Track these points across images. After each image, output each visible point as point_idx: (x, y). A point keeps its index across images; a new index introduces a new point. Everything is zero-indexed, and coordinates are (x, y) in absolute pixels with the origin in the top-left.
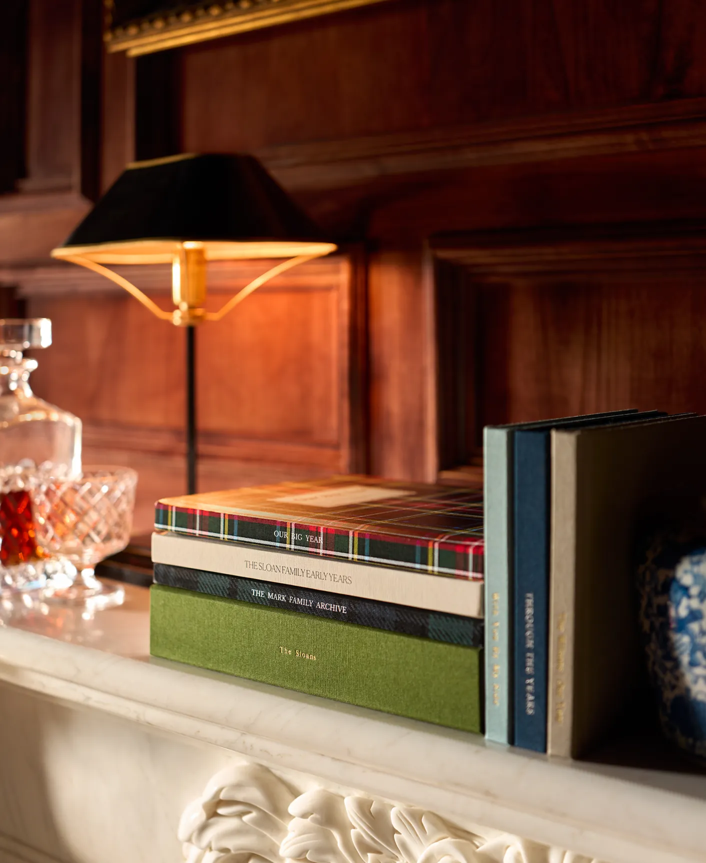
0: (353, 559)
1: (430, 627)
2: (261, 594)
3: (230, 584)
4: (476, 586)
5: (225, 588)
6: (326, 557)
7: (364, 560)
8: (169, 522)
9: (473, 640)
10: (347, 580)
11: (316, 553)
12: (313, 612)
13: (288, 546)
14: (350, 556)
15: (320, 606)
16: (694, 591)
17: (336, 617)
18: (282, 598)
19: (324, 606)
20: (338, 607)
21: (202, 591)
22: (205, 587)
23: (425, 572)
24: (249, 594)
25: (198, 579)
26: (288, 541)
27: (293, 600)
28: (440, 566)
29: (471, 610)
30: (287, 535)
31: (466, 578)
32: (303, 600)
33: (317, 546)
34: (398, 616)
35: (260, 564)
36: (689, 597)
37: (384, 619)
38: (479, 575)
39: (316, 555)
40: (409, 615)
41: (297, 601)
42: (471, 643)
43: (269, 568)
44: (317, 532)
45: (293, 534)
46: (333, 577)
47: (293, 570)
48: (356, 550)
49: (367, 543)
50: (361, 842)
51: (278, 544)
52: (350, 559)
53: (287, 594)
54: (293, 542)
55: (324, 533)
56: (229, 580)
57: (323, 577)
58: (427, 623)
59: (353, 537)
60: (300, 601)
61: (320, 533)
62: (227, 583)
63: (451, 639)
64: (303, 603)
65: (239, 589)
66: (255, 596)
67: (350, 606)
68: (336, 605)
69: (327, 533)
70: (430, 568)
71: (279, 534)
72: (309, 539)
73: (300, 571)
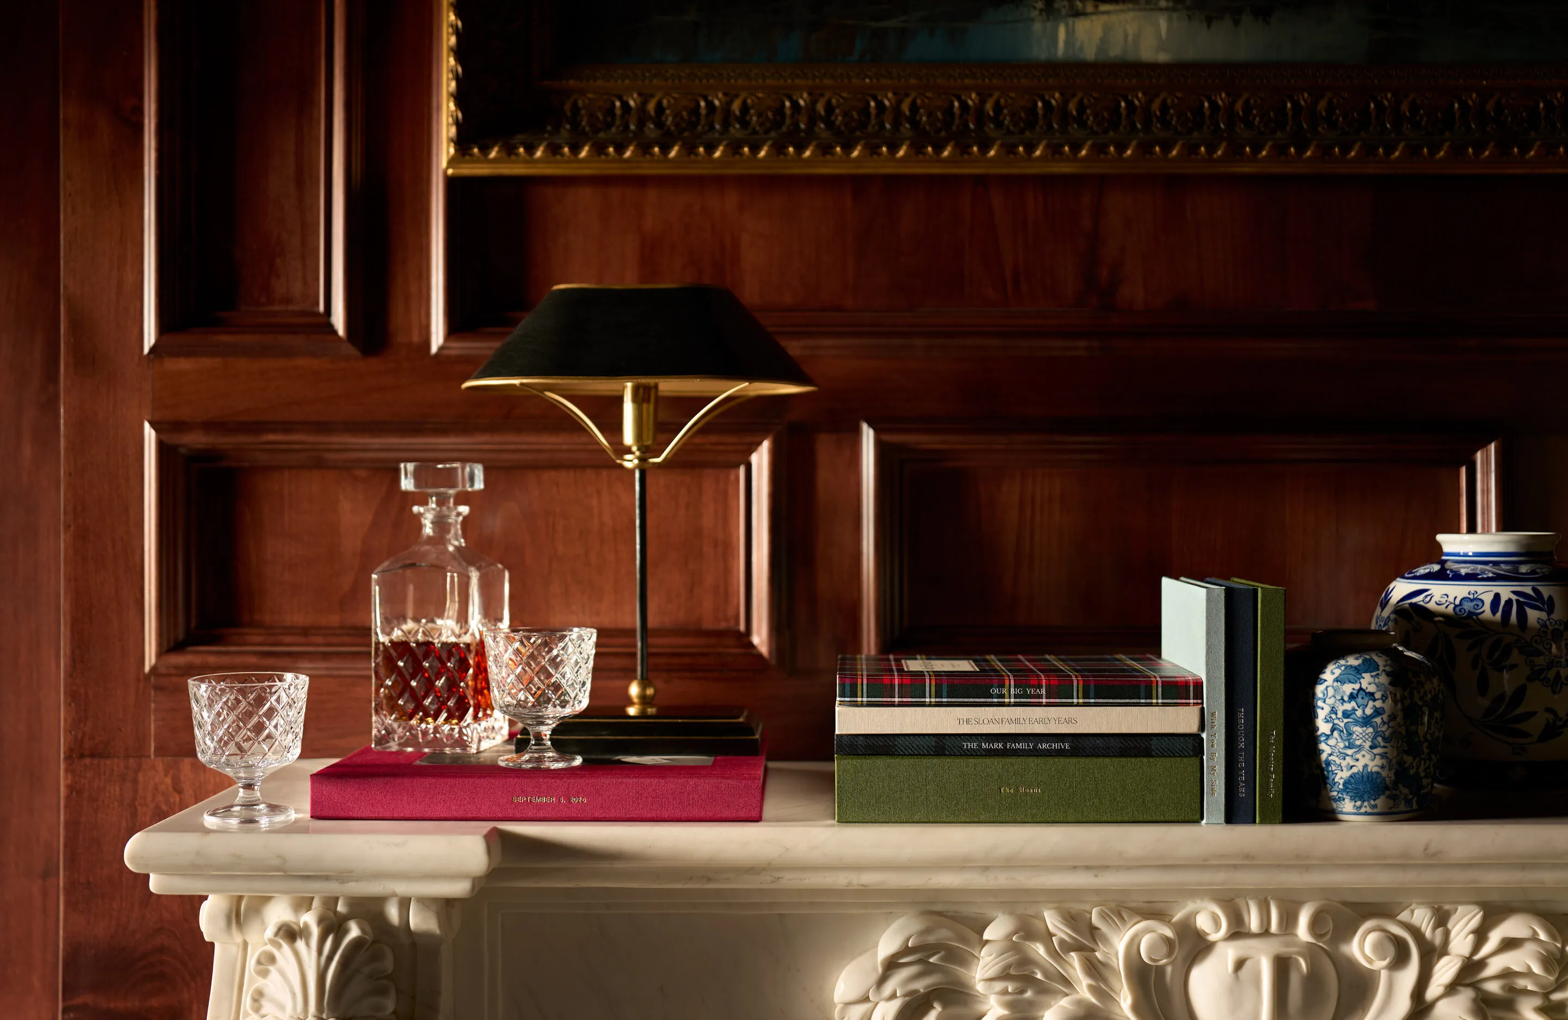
0: (1078, 703)
1: (1153, 747)
2: (974, 746)
3: (936, 742)
4: (1198, 708)
5: (930, 746)
6: (1048, 705)
7: (1089, 703)
8: (859, 693)
9: (1193, 751)
10: (1073, 721)
11: (1039, 702)
12: (1036, 753)
13: (1007, 700)
14: (1075, 701)
15: (1042, 747)
16: (1378, 695)
17: (1060, 753)
18: (998, 746)
19: (1046, 746)
20: (1060, 745)
21: (902, 753)
22: (905, 749)
23: (1151, 705)
24: (960, 748)
25: (896, 743)
26: (1007, 695)
27: (1011, 746)
28: (1162, 699)
29: (1193, 728)
30: (1005, 691)
31: (1188, 704)
32: (1022, 745)
33: (1040, 696)
34: (1121, 742)
35: (976, 720)
36: (1375, 700)
37: (1108, 748)
38: (1199, 701)
39: (1040, 705)
40: (1133, 740)
41: (1015, 746)
42: (1192, 753)
43: (986, 721)
44: (1039, 684)
45: (1012, 690)
46: (1058, 721)
47: (1013, 719)
48: (1080, 695)
49: (1092, 687)
50: (1062, 942)
51: (995, 700)
52: (1076, 704)
53: (1004, 742)
54: (1012, 696)
55: (1046, 685)
56: (934, 740)
57: (1047, 721)
58: (1150, 745)
59: (1078, 685)
60: (1019, 746)
61: (1042, 685)
62: (933, 742)
63: (1172, 753)
64: (1022, 747)
65: (948, 745)
66: (967, 749)
67: (1073, 742)
68: (1058, 743)
69: (1050, 684)
70: (1154, 701)
71: (996, 691)
72: (1031, 692)
73: (1022, 720)
